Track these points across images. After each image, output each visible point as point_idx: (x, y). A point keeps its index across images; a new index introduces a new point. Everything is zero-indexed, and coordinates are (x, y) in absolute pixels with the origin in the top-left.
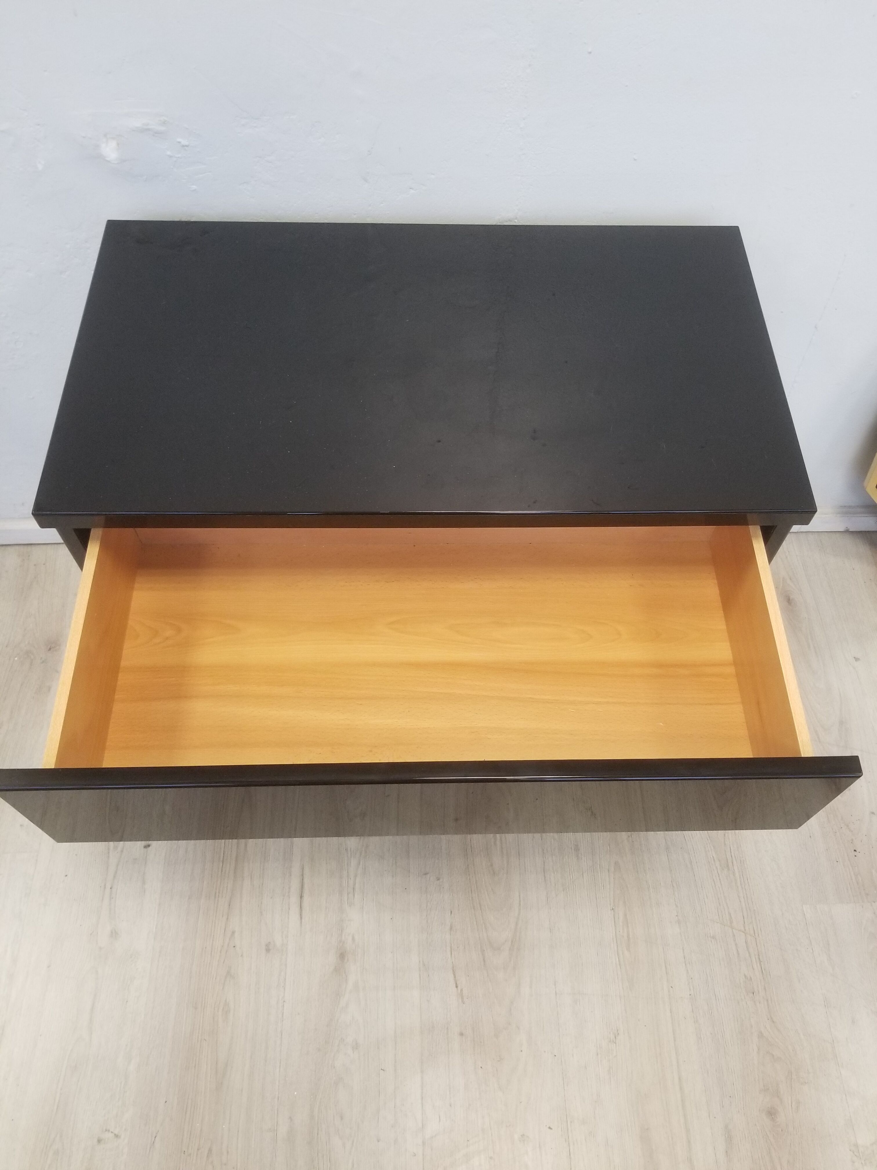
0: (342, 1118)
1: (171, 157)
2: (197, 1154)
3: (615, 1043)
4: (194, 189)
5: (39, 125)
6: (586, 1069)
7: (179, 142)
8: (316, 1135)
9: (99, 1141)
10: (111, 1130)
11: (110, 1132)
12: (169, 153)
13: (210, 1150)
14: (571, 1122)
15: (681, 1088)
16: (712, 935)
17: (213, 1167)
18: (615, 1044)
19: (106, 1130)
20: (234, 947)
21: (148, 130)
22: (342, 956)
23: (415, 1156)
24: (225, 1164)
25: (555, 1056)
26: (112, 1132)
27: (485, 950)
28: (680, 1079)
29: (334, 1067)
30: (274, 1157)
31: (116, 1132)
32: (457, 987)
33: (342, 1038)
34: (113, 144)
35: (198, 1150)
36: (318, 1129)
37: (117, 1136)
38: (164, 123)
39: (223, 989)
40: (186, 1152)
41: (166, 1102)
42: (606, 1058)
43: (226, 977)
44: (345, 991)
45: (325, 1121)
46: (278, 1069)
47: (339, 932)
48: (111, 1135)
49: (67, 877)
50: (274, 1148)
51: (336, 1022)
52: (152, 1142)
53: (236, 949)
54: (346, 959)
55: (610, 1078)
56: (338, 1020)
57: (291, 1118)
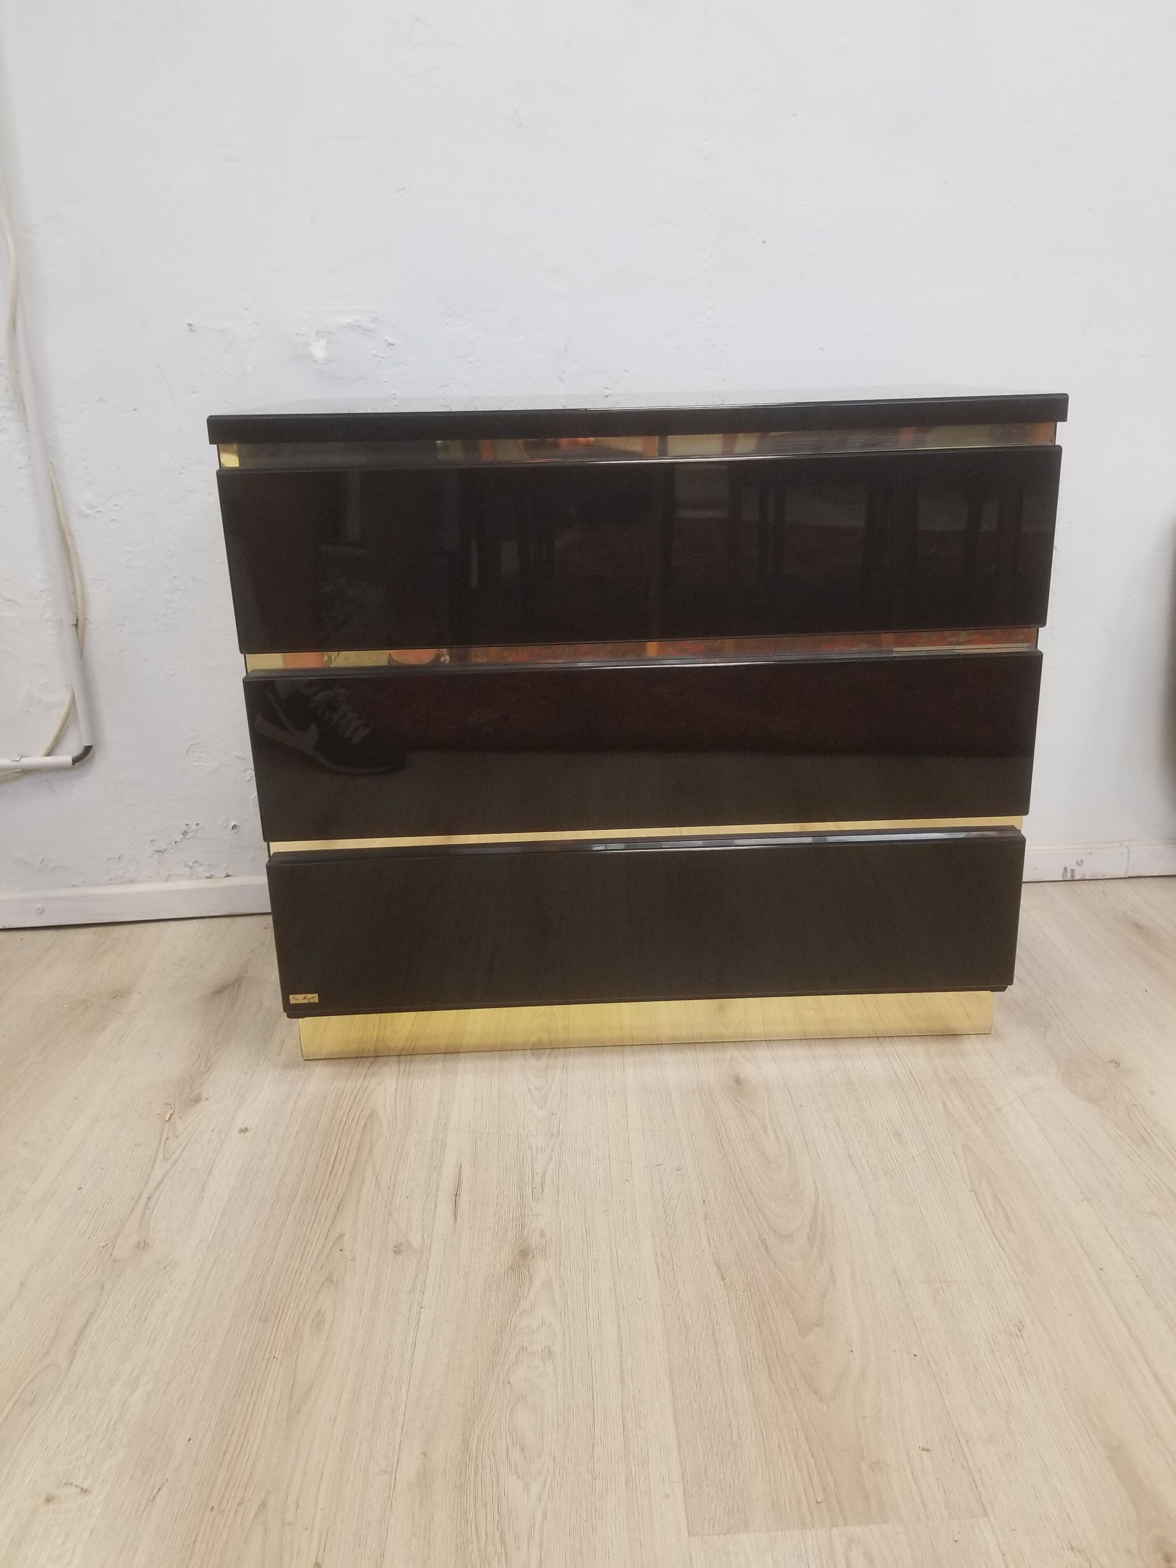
0: (523, 1449)
1: (375, 356)
2: (237, 1511)
3: (1021, 1337)
4: (393, 393)
5: (257, 324)
6: (977, 1370)
7: (386, 340)
8: (473, 1475)
9: (48, 1500)
10: (74, 1484)
11: (74, 1487)
12: (374, 352)
13: (263, 1504)
14: (967, 1441)
15: (1164, 1390)
16: (1148, 1212)
17: (266, 1529)
18: (1021, 1339)
19: (66, 1484)
20: (341, 1250)
21: (359, 327)
22: (524, 1254)
23: (668, 1497)
24: (290, 1524)
25: (915, 1356)
27: (766, 1237)
28: (1156, 1377)
29: (509, 1382)
30: (389, 1511)
31: (85, 1486)
32: (723, 1279)
33: (523, 1347)
34: (323, 342)
35: (240, 1504)
36: (477, 1466)
37: (84, 1491)
38: (375, 320)
39: (316, 1297)
40: (216, 1509)
41: (190, 1440)
42: (1010, 1356)
43: (323, 1284)
44: (529, 1291)
45: (491, 1455)
46: (404, 1390)
47: (518, 1228)
48: (74, 1490)
49: (80, 1190)
50: (389, 1497)
51: (512, 1327)
52: (152, 1497)
53: (345, 1253)
54: (530, 1256)
55: (1025, 1382)
56: (515, 1326)
57: (424, 1454)
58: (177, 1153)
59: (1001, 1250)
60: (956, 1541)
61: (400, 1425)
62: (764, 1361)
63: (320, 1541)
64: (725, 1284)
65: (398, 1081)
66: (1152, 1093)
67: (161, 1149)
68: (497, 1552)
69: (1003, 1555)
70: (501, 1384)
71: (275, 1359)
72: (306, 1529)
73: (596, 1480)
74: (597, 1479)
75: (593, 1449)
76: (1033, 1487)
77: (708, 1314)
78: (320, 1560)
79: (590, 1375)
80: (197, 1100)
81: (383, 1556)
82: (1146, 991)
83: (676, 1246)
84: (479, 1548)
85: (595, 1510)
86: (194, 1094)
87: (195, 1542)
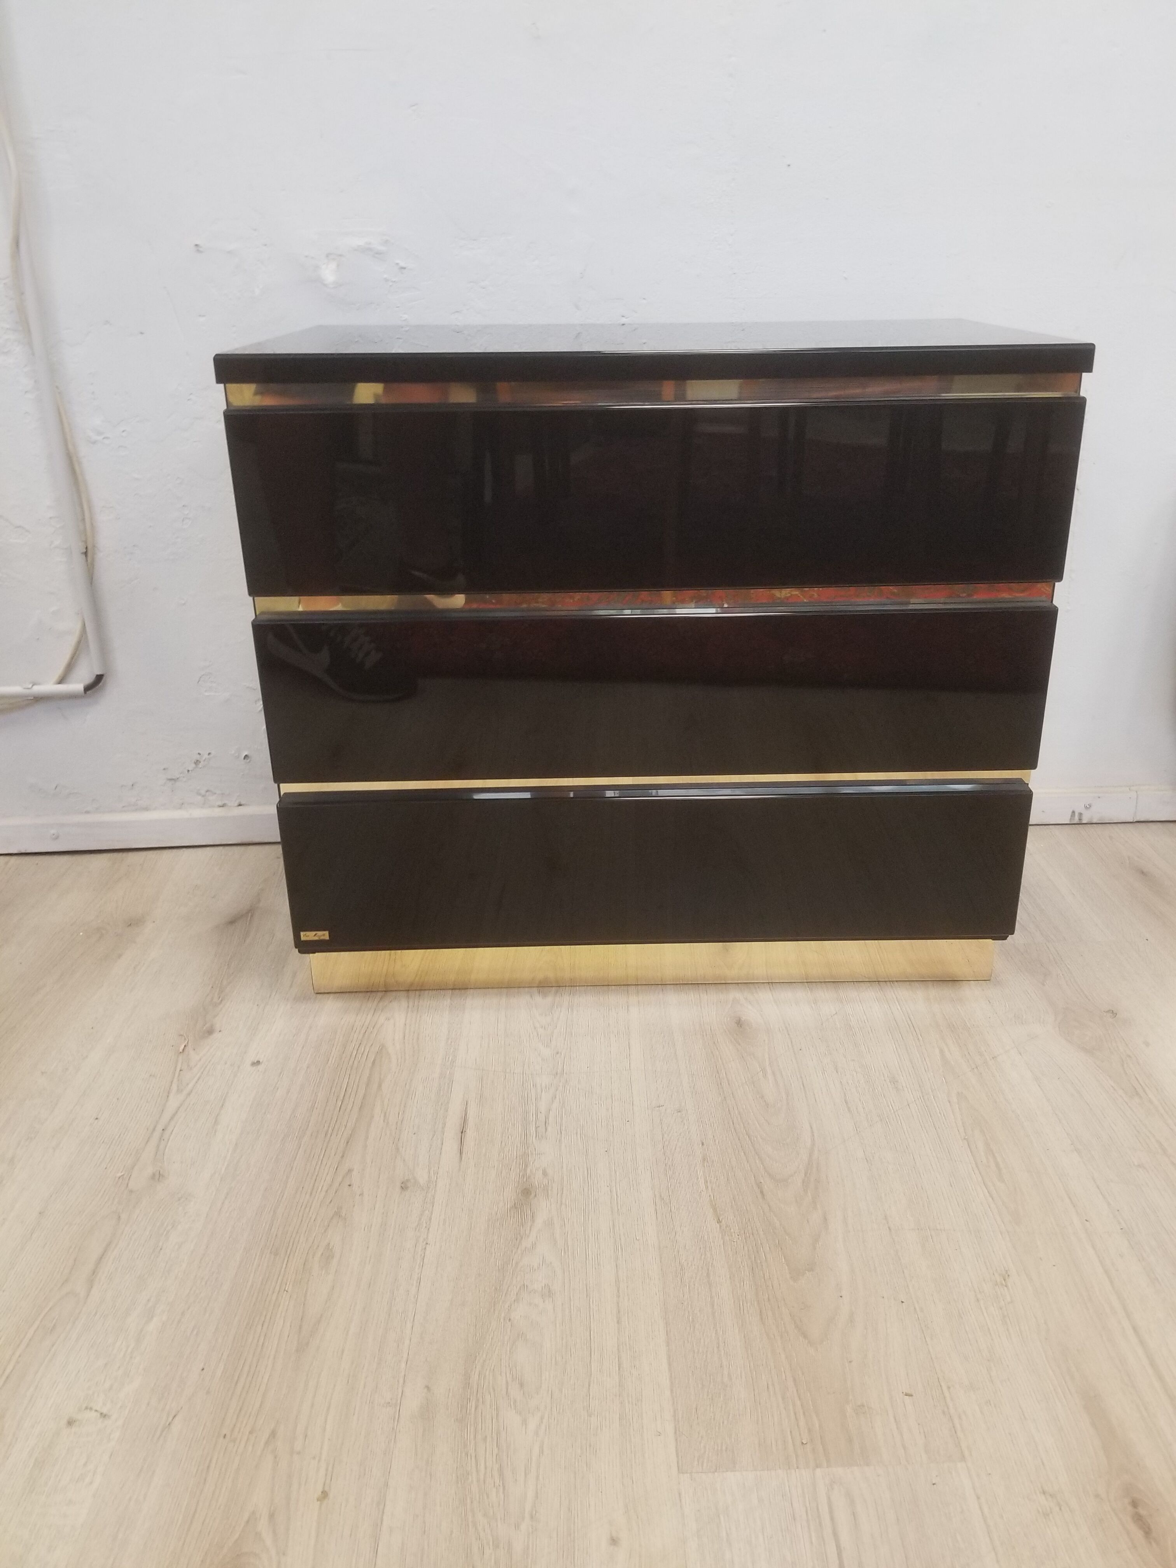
0: (521, 1385)
1: (386, 280)
2: (248, 1439)
3: (1006, 1286)
4: (404, 319)
5: (266, 245)
6: (962, 1318)
7: (397, 264)
8: (473, 1410)
9: (70, 1423)
10: (94, 1408)
11: (94, 1411)
12: (385, 276)
13: (273, 1434)
14: (949, 1388)
15: (1142, 1343)
16: (1136, 1164)
17: (276, 1457)
18: (1005, 1288)
19: (86, 1408)
20: (350, 1185)
21: (370, 249)
22: (527, 1192)
23: (660, 1436)
24: (299, 1453)
25: (902, 1302)
26: (96, 1411)
27: (762, 1181)
28: (1135, 1329)
29: (510, 1320)
30: (393, 1441)
31: (105, 1411)
32: (719, 1222)
33: (524, 1285)
34: (333, 266)
35: (251, 1433)
36: (478, 1400)
37: (104, 1416)
38: (386, 242)
39: (325, 1231)
40: (228, 1436)
41: (203, 1369)
42: (995, 1305)
43: (332, 1218)
44: (530, 1230)
45: (491, 1390)
46: (409, 1325)
47: (521, 1166)
48: (93, 1414)
49: (97, 1121)
50: (393, 1429)
51: (514, 1266)
52: (168, 1424)
53: (353, 1188)
54: (533, 1195)
55: (1008, 1330)
56: (517, 1263)
57: (428, 1387)
58: (191, 1086)
59: (990, 1199)
60: (934, 1484)
61: (405, 1359)
62: (756, 1305)
63: (327, 1470)
64: (720, 1227)
65: (406, 1017)
66: (1147, 1044)
67: (175, 1080)
68: (496, 1484)
69: (978, 1498)
70: (502, 1320)
71: (285, 1292)
72: (314, 1458)
73: (591, 1417)
74: (593, 1416)
75: (589, 1386)
76: (1010, 1434)
77: (703, 1257)
78: (326, 1489)
79: (588, 1315)
80: (210, 1032)
81: (386, 1485)
82: (1147, 940)
83: (675, 1188)
84: (478, 1481)
85: (590, 1446)
86: (208, 1025)
87: (208, 1467)
